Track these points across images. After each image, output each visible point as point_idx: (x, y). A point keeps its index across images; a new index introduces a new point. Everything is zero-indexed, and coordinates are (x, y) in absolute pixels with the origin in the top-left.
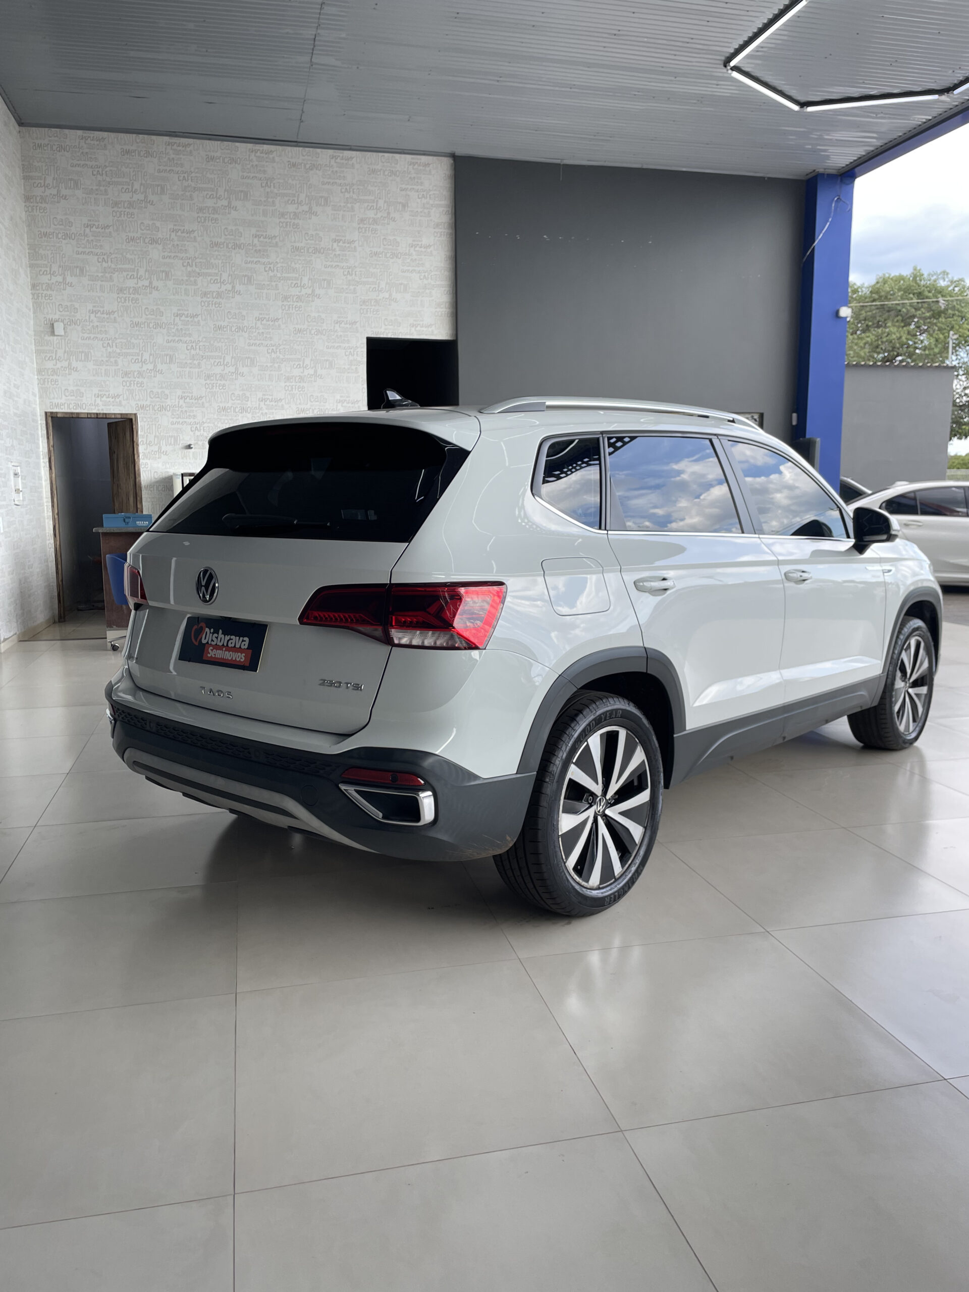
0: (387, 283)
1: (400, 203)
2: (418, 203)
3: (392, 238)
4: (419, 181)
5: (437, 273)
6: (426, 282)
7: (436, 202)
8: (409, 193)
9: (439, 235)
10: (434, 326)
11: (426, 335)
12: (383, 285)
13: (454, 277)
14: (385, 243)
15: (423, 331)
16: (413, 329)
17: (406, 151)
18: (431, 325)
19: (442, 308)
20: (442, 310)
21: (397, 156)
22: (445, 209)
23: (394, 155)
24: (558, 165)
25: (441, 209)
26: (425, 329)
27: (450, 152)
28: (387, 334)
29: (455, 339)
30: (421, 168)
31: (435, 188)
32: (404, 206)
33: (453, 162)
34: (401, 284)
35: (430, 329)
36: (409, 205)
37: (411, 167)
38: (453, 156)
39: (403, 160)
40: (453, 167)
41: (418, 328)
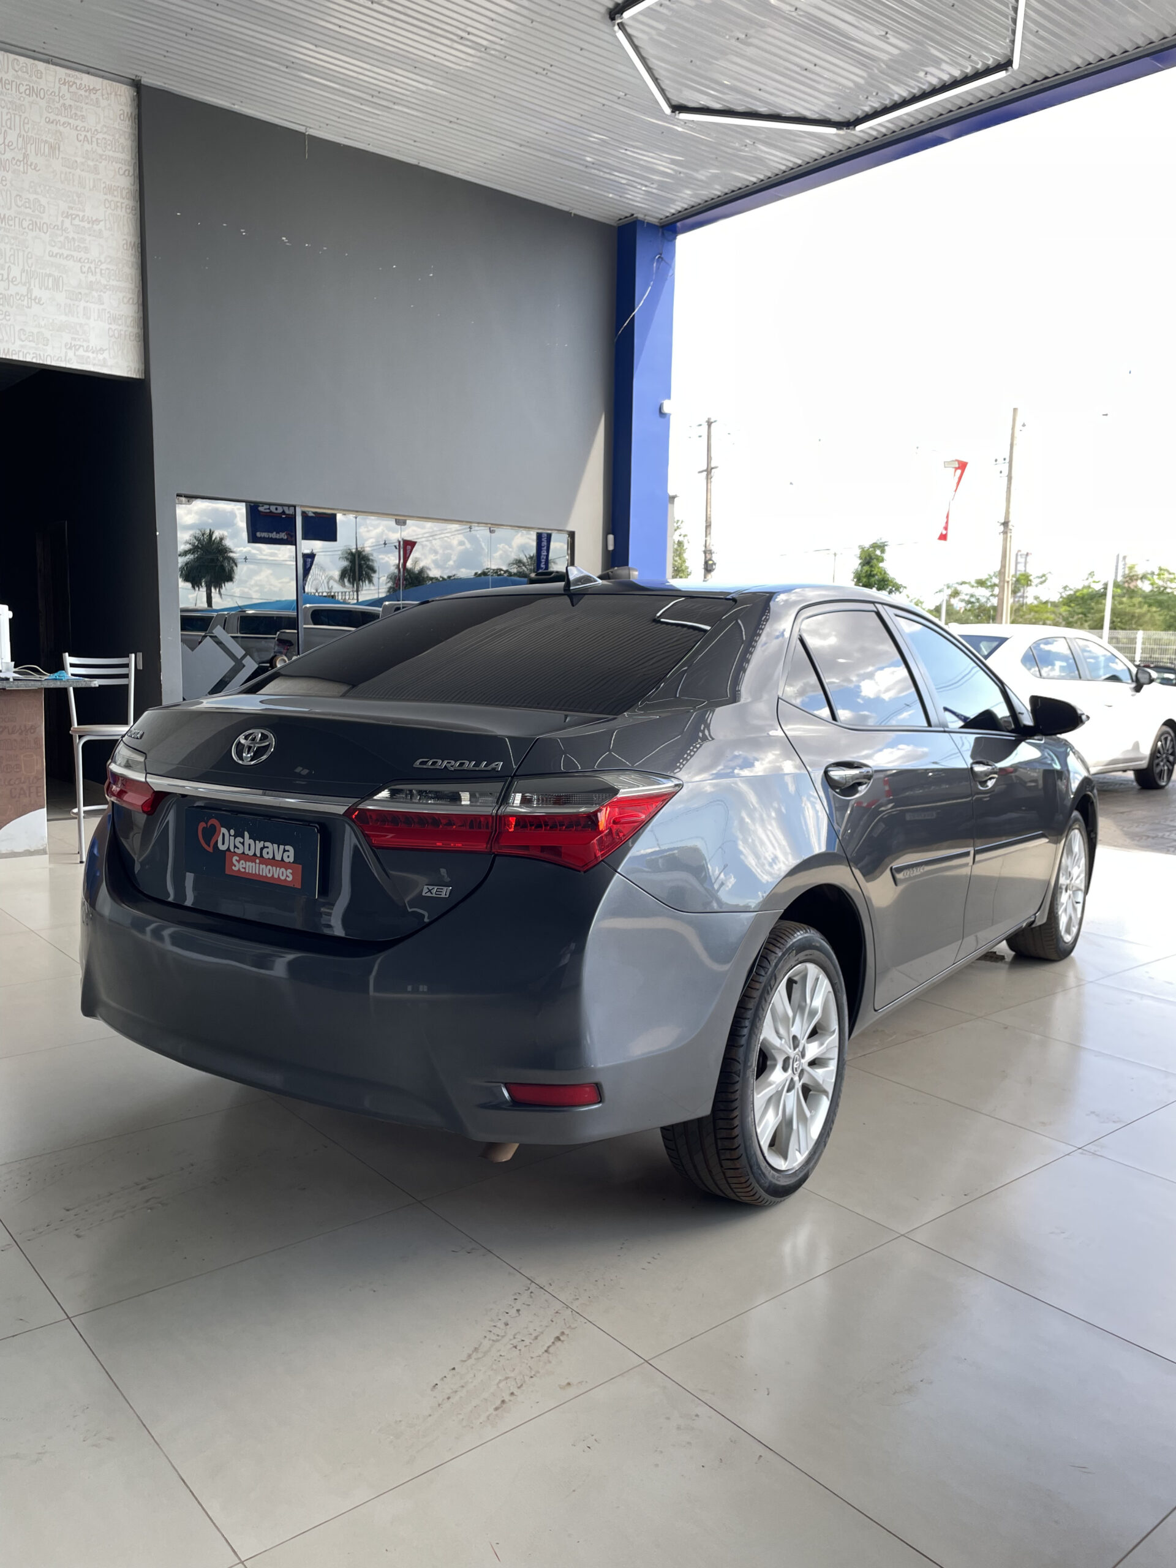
0: (23, 271)
1: (46, 142)
2: (77, 148)
3: (32, 197)
4: (79, 113)
5: (109, 266)
6: (91, 278)
7: (108, 153)
8: (61, 128)
9: (113, 206)
10: (107, 352)
11: (94, 365)
12: (15, 272)
13: (139, 278)
14: (20, 204)
15: (89, 357)
16: (71, 354)
17: (55, 60)
18: (102, 350)
19: (120, 325)
20: (120, 328)
21: (41, 66)
22: (124, 167)
23: (36, 62)
24: (303, 134)
25: (117, 166)
26: (90, 354)
27: (134, 77)
28: (25, 355)
29: (143, 377)
30: (82, 92)
31: (105, 130)
32: (54, 148)
33: (135, 94)
34: (49, 275)
35: (101, 357)
36: (61, 149)
37: (65, 88)
38: (137, 85)
39: (52, 76)
40: (136, 103)
41: (81, 352)
